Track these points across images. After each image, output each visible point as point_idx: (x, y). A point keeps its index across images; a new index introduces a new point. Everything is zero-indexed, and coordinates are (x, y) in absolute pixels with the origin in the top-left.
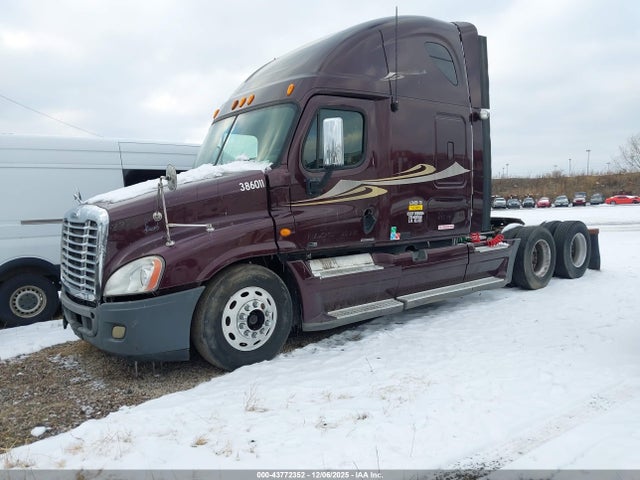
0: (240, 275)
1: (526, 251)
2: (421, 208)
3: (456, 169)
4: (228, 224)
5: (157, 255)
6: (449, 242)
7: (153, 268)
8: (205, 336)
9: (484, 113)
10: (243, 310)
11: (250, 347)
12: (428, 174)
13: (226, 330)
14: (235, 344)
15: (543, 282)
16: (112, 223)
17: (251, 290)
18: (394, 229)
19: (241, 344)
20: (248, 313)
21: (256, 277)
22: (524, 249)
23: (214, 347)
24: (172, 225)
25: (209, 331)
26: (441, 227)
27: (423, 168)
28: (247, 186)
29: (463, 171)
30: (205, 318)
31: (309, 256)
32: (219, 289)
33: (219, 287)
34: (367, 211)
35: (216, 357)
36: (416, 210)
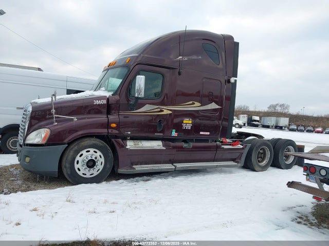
0: (87, 142)
1: (254, 151)
2: (190, 122)
3: (213, 106)
4: (84, 118)
5: (48, 128)
6: (207, 141)
7: (45, 133)
8: (65, 167)
9: (232, 80)
10: (85, 158)
11: (88, 176)
12: (196, 106)
13: (76, 166)
14: (80, 173)
15: (264, 168)
16: (32, 112)
17: (92, 150)
18: (174, 131)
19: (83, 174)
20: (87, 160)
21: (95, 144)
22: (253, 150)
23: (69, 173)
24: (57, 116)
25: (68, 165)
26: (201, 133)
27: (193, 104)
28: (97, 102)
29: (217, 107)
30: (66, 159)
31: (129, 138)
32: (74, 147)
33: (75, 146)
34: (160, 121)
35: (70, 178)
36: (188, 123)
